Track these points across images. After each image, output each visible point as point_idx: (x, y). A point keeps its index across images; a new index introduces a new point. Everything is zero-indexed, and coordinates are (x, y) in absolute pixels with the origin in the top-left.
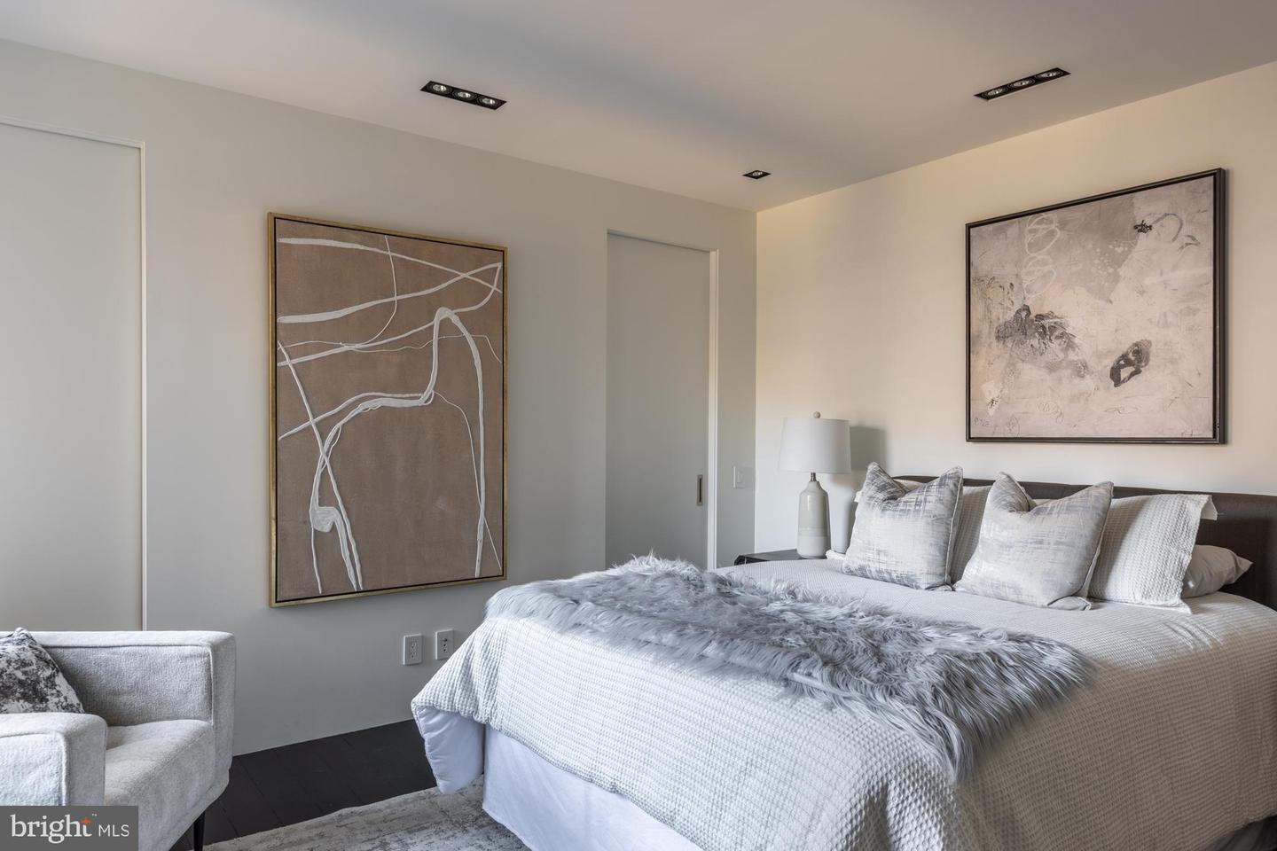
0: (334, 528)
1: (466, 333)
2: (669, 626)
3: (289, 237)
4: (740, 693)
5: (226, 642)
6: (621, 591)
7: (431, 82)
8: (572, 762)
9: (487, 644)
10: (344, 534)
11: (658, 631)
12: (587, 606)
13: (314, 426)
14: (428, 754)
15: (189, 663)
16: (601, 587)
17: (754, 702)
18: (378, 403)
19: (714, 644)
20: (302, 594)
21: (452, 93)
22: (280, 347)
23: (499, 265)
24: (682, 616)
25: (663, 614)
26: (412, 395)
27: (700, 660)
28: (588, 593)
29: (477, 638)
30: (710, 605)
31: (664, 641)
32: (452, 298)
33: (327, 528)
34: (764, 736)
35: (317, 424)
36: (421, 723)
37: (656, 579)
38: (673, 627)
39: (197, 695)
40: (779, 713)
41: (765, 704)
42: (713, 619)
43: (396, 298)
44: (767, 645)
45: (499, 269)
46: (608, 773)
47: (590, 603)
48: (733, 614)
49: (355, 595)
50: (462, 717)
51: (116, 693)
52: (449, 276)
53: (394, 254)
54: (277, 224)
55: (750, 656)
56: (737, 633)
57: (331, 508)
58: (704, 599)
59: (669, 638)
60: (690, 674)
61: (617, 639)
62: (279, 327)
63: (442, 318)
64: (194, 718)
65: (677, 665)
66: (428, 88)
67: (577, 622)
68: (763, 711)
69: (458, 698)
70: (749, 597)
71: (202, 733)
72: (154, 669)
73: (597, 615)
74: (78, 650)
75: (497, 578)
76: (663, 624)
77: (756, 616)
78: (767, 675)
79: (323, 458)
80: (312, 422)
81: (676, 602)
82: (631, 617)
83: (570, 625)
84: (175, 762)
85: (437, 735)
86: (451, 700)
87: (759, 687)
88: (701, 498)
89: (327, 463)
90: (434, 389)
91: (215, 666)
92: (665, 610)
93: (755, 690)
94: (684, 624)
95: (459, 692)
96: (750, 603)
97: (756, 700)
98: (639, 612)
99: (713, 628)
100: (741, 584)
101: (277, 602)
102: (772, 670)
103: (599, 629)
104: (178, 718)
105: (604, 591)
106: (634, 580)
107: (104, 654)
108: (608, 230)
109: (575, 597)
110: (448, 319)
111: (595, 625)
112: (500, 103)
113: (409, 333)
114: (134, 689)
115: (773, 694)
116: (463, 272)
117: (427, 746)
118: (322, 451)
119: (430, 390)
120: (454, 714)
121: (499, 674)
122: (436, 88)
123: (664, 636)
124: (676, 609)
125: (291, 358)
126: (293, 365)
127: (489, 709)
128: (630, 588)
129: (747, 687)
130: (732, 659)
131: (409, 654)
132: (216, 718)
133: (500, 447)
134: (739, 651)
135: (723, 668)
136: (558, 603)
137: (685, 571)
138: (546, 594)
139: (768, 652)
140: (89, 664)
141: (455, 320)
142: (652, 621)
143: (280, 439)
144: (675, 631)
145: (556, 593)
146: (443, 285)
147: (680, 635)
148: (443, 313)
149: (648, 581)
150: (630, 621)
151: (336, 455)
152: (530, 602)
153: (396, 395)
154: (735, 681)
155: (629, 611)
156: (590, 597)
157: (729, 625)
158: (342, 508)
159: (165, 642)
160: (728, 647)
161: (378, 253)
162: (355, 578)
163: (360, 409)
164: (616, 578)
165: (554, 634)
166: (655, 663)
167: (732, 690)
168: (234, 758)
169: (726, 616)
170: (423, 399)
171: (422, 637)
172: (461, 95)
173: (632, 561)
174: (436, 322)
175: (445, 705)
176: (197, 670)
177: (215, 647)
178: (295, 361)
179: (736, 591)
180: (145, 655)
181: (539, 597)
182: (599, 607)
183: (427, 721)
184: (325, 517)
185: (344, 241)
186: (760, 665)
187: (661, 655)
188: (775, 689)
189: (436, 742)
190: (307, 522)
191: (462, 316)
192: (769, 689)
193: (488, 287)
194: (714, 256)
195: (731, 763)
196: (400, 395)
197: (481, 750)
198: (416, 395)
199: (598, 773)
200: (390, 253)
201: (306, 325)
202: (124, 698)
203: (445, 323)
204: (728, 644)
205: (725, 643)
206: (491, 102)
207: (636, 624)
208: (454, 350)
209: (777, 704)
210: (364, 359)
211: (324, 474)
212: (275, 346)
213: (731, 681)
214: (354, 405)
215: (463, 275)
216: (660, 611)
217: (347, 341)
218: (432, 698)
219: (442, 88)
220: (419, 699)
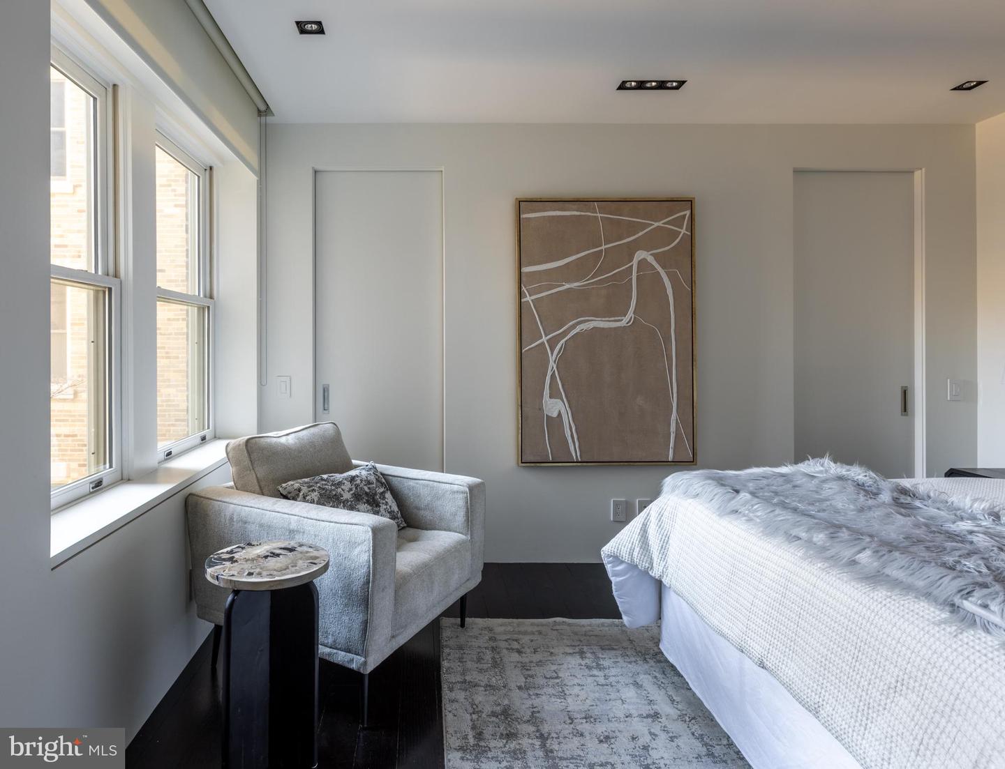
0: (560, 414)
1: (659, 269)
2: (823, 526)
3: (529, 213)
4: (893, 608)
5: (478, 486)
6: (784, 487)
7: (623, 82)
8: (725, 630)
9: (661, 515)
10: (567, 419)
11: (809, 530)
12: (745, 496)
13: (546, 342)
14: (615, 594)
15: (456, 496)
16: (765, 482)
17: (908, 620)
18: (591, 325)
19: (868, 553)
20: (539, 459)
21: (641, 85)
22: (523, 288)
23: (688, 213)
24: (840, 519)
25: (821, 514)
26: (617, 318)
27: (851, 565)
28: (751, 485)
29: (653, 508)
30: (878, 513)
31: (815, 539)
32: (647, 243)
33: (555, 415)
34: (919, 659)
35: (547, 341)
36: (608, 567)
37: (825, 481)
38: (827, 528)
39: (460, 518)
40: (939, 639)
41: (921, 625)
42: (877, 527)
43: (603, 247)
44: (933, 564)
45: (687, 216)
46: (757, 649)
47: (747, 494)
48: (903, 526)
49: (575, 464)
50: (640, 570)
51: (418, 509)
52: (645, 226)
53: (602, 215)
54: (522, 204)
55: (909, 572)
56: (901, 545)
57: (559, 400)
58: (874, 506)
59: (820, 537)
60: (838, 576)
61: (770, 529)
62: (523, 275)
63: (640, 259)
64: (459, 533)
65: (826, 565)
66: (622, 87)
67: (735, 508)
68: (919, 632)
69: (636, 554)
70: (933, 511)
71: (461, 543)
72: (437, 497)
73: (753, 506)
74: (399, 478)
75: (687, 463)
76: (817, 524)
77: (934, 532)
78: (927, 595)
79: (552, 364)
80: (544, 339)
81: (840, 506)
82: (784, 512)
83: (728, 510)
84: (444, 558)
85: (622, 580)
86: (631, 554)
87: (917, 606)
88: (905, 409)
89: (555, 368)
90: (634, 313)
91: (471, 501)
92: (824, 510)
93: (912, 608)
94: (839, 527)
95: (637, 549)
96: (932, 518)
97: (911, 619)
98: (795, 510)
99: (871, 536)
100: (929, 497)
101: (522, 463)
102: (936, 592)
103: (755, 518)
104: (450, 531)
105: (768, 485)
106: (801, 479)
107: (412, 483)
108: (794, 168)
109: (738, 487)
110: (644, 260)
111: (751, 515)
112: (681, 83)
113: (614, 272)
114: (427, 507)
115: (934, 617)
116: (656, 222)
117: (614, 587)
118: (552, 359)
119: (630, 314)
120: (633, 566)
121: (670, 541)
122: (628, 85)
123: (815, 535)
124: (837, 511)
125: (530, 296)
126: (532, 300)
127: (661, 568)
128: (795, 486)
129: (902, 602)
130: (887, 571)
131: (615, 513)
132: (471, 535)
133: (690, 358)
134: (896, 564)
135: (875, 578)
136: (720, 490)
137: (860, 477)
138: (710, 481)
139: (933, 572)
140: (404, 487)
141: (651, 259)
142: (805, 519)
143: (523, 351)
144: (827, 532)
145: (721, 482)
146: (640, 234)
147: (832, 537)
148: (640, 255)
149: (815, 482)
150: (783, 515)
151: (560, 362)
152: (696, 486)
153: (603, 319)
154: (889, 594)
155: (784, 506)
156: (751, 489)
157: (893, 536)
158: (565, 400)
159: (444, 481)
160: (885, 557)
161: (590, 216)
162: (574, 450)
163: (577, 330)
164: (782, 475)
165: (715, 517)
166: (803, 559)
167: (884, 602)
168: (485, 564)
169: (893, 527)
170: (624, 321)
171: (627, 502)
172: (648, 85)
173: (807, 462)
174: (635, 263)
175: (626, 557)
176: (460, 501)
177: (472, 488)
178: (533, 297)
179: (917, 503)
180: (432, 487)
181: (704, 483)
182: (756, 500)
183: (613, 567)
184: (555, 407)
185: (565, 210)
186: (920, 584)
187: (812, 552)
188: (938, 613)
189: (620, 584)
190: (541, 409)
191: (656, 256)
192: (930, 612)
193: (677, 231)
194: (919, 176)
195: (879, 675)
196: (607, 319)
197: (658, 601)
198: (619, 318)
199: (747, 646)
200: (599, 215)
201: (539, 272)
202: (422, 512)
203: (642, 263)
204: (884, 555)
205: (880, 554)
206: (674, 84)
207: (788, 519)
208: (649, 280)
209: (937, 629)
210: (582, 294)
211: (553, 376)
212: (520, 288)
213: (884, 593)
214: (574, 327)
215: (656, 224)
216: (819, 511)
217: (568, 281)
218: (616, 550)
219: (633, 83)
220: (607, 550)
